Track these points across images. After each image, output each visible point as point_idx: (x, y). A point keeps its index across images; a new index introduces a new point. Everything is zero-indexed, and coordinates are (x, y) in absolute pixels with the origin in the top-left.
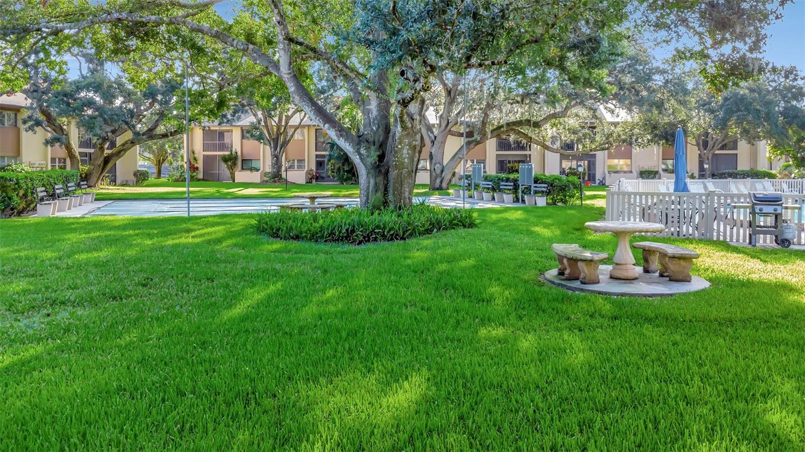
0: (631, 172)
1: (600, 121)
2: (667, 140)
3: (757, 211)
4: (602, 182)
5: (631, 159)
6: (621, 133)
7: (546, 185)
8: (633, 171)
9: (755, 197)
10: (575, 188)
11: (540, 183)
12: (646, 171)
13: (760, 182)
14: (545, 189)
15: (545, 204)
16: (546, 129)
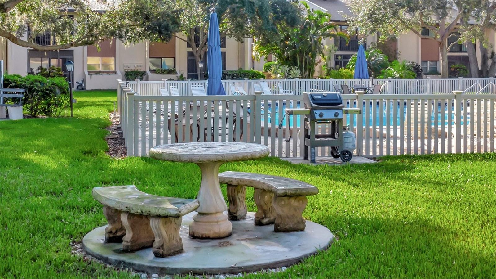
0: (115, 73)
1: (82, 8)
2: (160, 33)
3: (317, 117)
4: (81, 85)
5: (115, 57)
6: (109, 24)
7: (22, 90)
8: (118, 71)
9: (313, 99)
10: (63, 93)
11: (11, 87)
12: (132, 72)
13: (256, 83)
14: (21, 96)
15: (20, 117)
16: (13, 15)
